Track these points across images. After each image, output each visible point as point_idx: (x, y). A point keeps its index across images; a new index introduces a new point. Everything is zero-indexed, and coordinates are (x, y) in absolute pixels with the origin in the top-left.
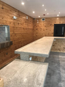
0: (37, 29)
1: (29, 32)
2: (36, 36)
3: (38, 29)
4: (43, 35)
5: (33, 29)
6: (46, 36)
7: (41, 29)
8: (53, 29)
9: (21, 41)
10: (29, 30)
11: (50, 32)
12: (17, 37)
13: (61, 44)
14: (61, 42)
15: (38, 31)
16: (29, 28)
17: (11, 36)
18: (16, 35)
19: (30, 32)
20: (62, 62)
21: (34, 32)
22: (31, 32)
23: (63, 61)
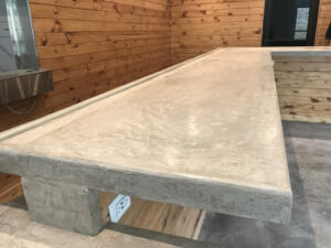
0: (184, 16)
1: (144, 27)
2: (183, 46)
3: (188, 14)
4: (213, 42)
5: (167, 15)
6: (225, 44)
7: (204, 12)
8: (262, 11)
9: (102, 72)
10: (145, 20)
11: (245, 25)
12: (81, 50)
13: (300, 82)
14: (302, 70)
15: (189, 22)
16: (145, 10)
17: (44, 43)
18: (74, 42)
19: (150, 27)
20: (313, 172)
21: (173, 27)
22: (159, 28)
23: (313, 168)
